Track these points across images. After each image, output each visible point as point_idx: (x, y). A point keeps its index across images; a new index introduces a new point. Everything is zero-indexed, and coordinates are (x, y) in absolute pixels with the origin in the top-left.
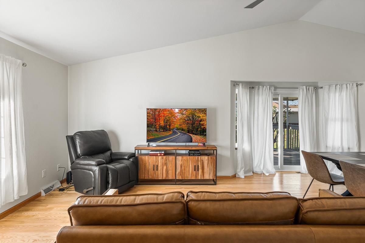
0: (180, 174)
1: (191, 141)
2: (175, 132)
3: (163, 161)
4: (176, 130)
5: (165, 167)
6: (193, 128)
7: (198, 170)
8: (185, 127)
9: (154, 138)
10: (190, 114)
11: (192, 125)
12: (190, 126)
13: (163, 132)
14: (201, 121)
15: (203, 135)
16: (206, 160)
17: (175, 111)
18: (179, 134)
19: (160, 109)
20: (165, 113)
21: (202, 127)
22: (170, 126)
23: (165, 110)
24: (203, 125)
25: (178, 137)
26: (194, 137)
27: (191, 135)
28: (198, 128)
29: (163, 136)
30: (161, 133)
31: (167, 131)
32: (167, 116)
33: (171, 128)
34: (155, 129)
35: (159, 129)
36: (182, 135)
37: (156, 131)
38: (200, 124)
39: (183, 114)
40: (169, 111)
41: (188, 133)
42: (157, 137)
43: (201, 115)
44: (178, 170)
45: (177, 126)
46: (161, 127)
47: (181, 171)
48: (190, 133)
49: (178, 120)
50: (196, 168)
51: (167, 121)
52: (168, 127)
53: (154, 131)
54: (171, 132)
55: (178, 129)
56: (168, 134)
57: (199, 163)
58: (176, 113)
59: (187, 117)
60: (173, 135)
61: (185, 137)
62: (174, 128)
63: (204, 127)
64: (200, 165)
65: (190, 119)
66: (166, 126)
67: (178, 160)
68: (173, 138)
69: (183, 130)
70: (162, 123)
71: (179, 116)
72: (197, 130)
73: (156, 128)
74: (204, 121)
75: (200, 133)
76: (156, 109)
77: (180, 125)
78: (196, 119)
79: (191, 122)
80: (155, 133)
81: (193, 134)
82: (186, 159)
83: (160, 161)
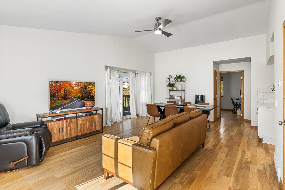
0: (80, 131)
1: (84, 106)
2: (73, 100)
3: (68, 124)
4: (74, 98)
5: (69, 128)
6: (85, 96)
7: (92, 125)
8: (80, 95)
9: (57, 106)
10: (83, 86)
11: (85, 93)
12: (84, 94)
13: (64, 100)
14: (90, 90)
15: (92, 101)
16: (97, 117)
17: (73, 83)
18: (76, 101)
19: (61, 82)
20: (65, 84)
21: (91, 95)
22: (69, 96)
23: (64, 82)
24: (92, 93)
25: (75, 103)
26: (86, 103)
27: (84, 101)
28: (89, 96)
29: (64, 103)
30: (63, 101)
31: (67, 99)
32: (67, 87)
33: (70, 96)
34: (57, 99)
35: (61, 98)
36: (78, 102)
37: (58, 100)
38: (90, 93)
39: (78, 86)
40: (68, 83)
41: (82, 100)
42: (59, 104)
43: (91, 86)
44: (79, 128)
45: (74, 95)
46: (62, 97)
47: (81, 128)
48: (83, 100)
49: (75, 90)
50: (91, 124)
51: (67, 91)
52: (68, 96)
53: (57, 100)
54: (70, 100)
55: (75, 97)
56: (68, 102)
57: (93, 120)
58: (73, 85)
59: (81, 88)
60: (71, 102)
61: (80, 103)
62: (72, 97)
63: (93, 95)
64: (93, 122)
65: (83, 89)
66: (66, 95)
67: (79, 121)
68: (71, 104)
69: (78, 98)
70: (63, 93)
71: (76, 87)
72: (88, 98)
73: (59, 97)
74: (92, 91)
75: (90, 100)
76: (58, 82)
77: (77, 94)
78: (87, 89)
79: (84, 91)
80: (57, 101)
81: (85, 100)
82: (84, 119)
83: (65, 124)
